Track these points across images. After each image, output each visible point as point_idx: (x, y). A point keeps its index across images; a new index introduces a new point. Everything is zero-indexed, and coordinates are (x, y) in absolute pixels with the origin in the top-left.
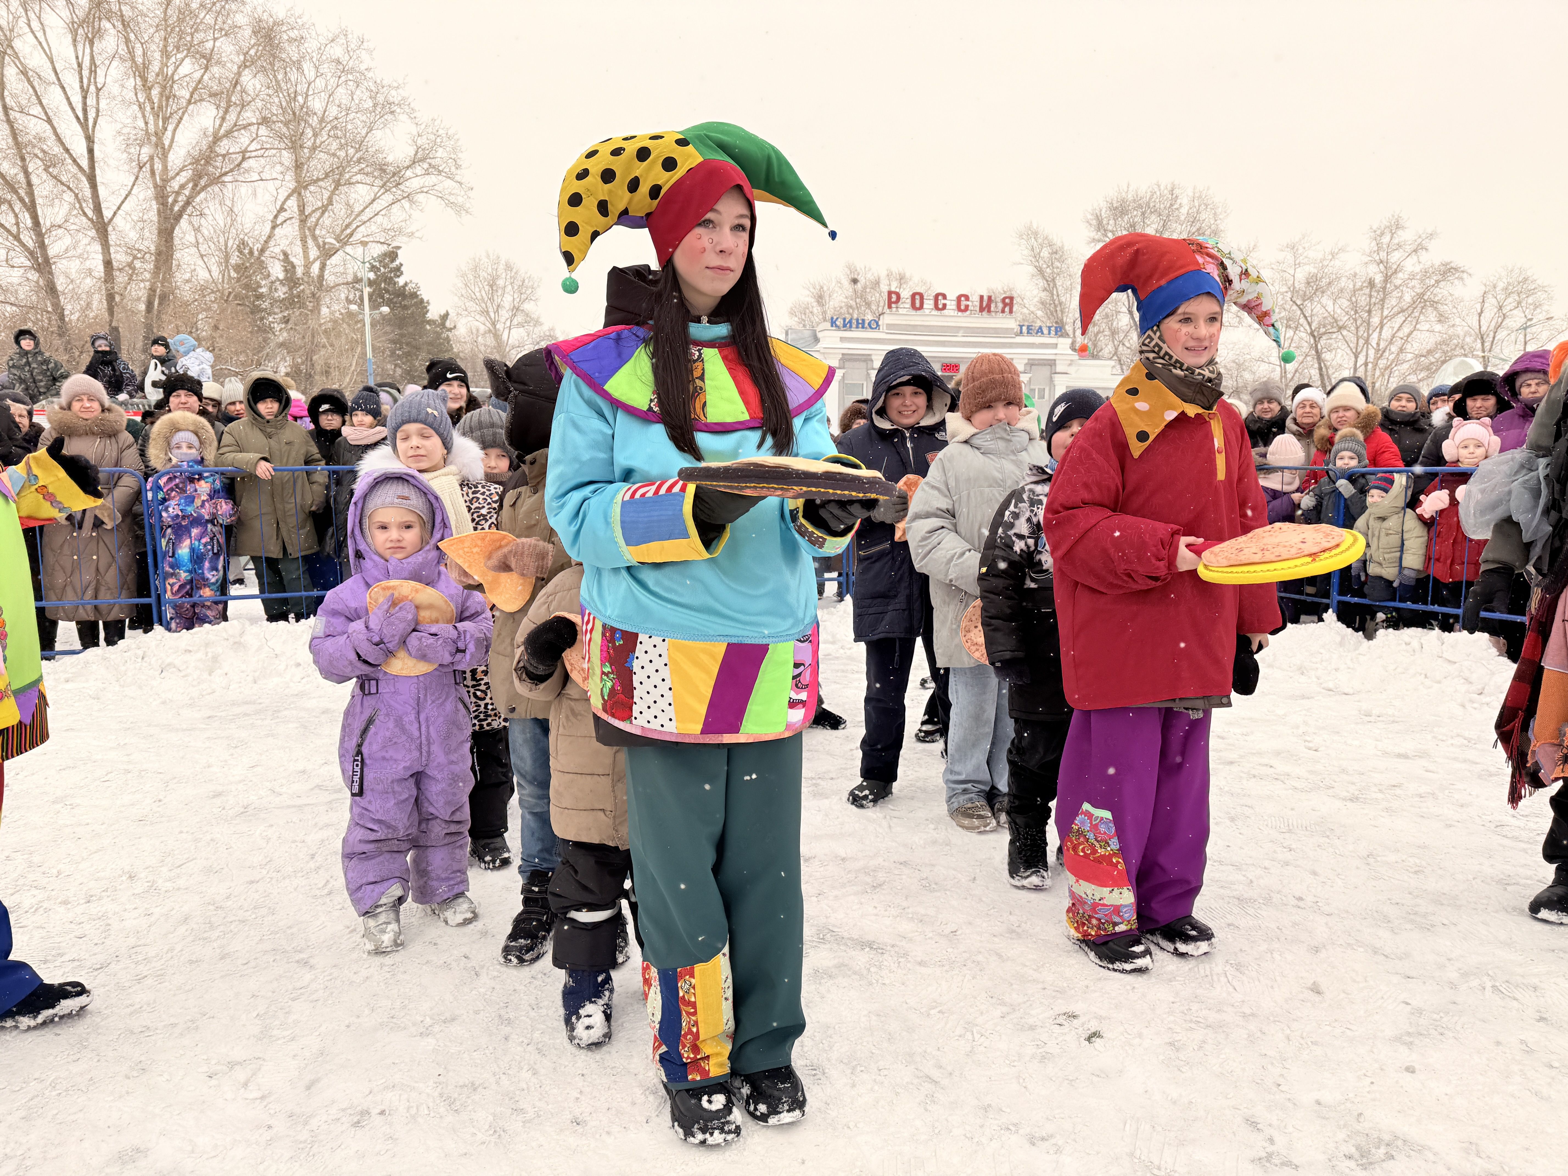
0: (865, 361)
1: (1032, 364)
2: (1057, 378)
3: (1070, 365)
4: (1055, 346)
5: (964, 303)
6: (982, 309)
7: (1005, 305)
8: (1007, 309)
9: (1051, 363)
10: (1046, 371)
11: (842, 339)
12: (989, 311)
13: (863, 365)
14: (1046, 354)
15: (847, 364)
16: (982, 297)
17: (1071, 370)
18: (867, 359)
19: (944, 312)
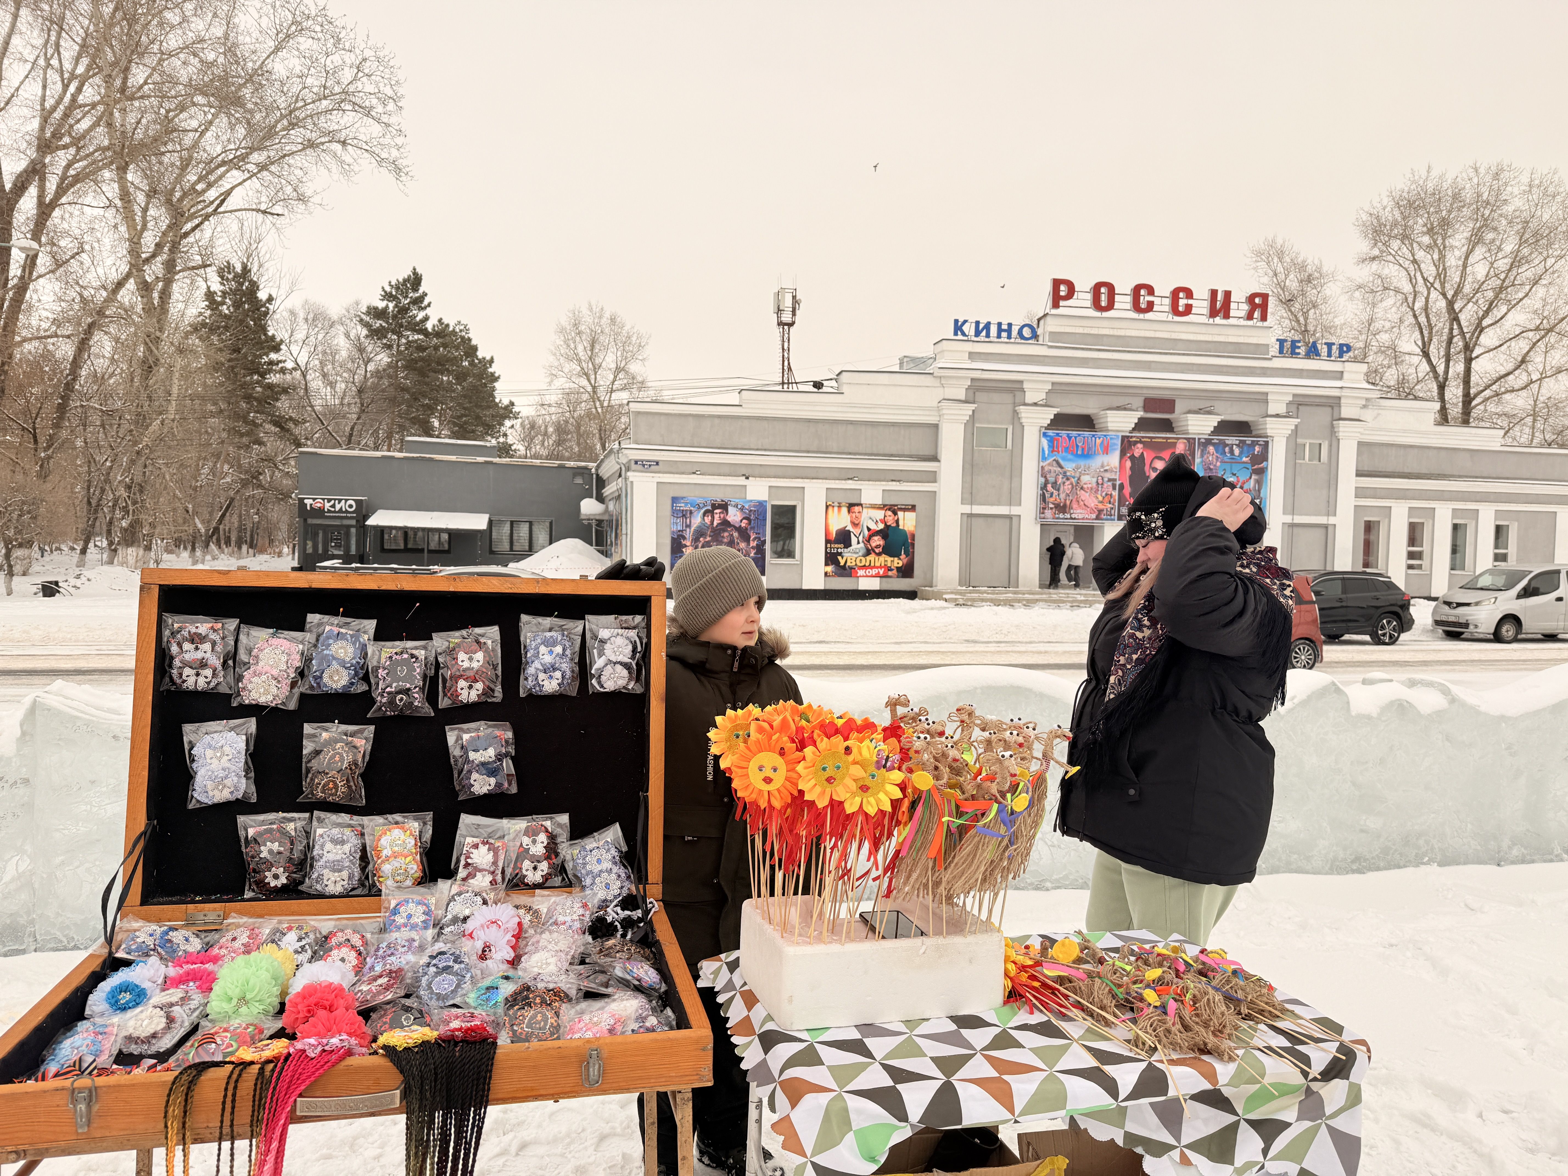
0: (1011, 391)
1: (1301, 404)
2: (1343, 428)
3: (1365, 407)
4: (1340, 375)
9: (1334, 403)
10: (1323, 415)
11: (972, 356)
13: (1008, 398)
14: (1326, 387)
15: (980, 396)
17: (1367, 415)
18: (1015, 389)
19: (1149, 316)
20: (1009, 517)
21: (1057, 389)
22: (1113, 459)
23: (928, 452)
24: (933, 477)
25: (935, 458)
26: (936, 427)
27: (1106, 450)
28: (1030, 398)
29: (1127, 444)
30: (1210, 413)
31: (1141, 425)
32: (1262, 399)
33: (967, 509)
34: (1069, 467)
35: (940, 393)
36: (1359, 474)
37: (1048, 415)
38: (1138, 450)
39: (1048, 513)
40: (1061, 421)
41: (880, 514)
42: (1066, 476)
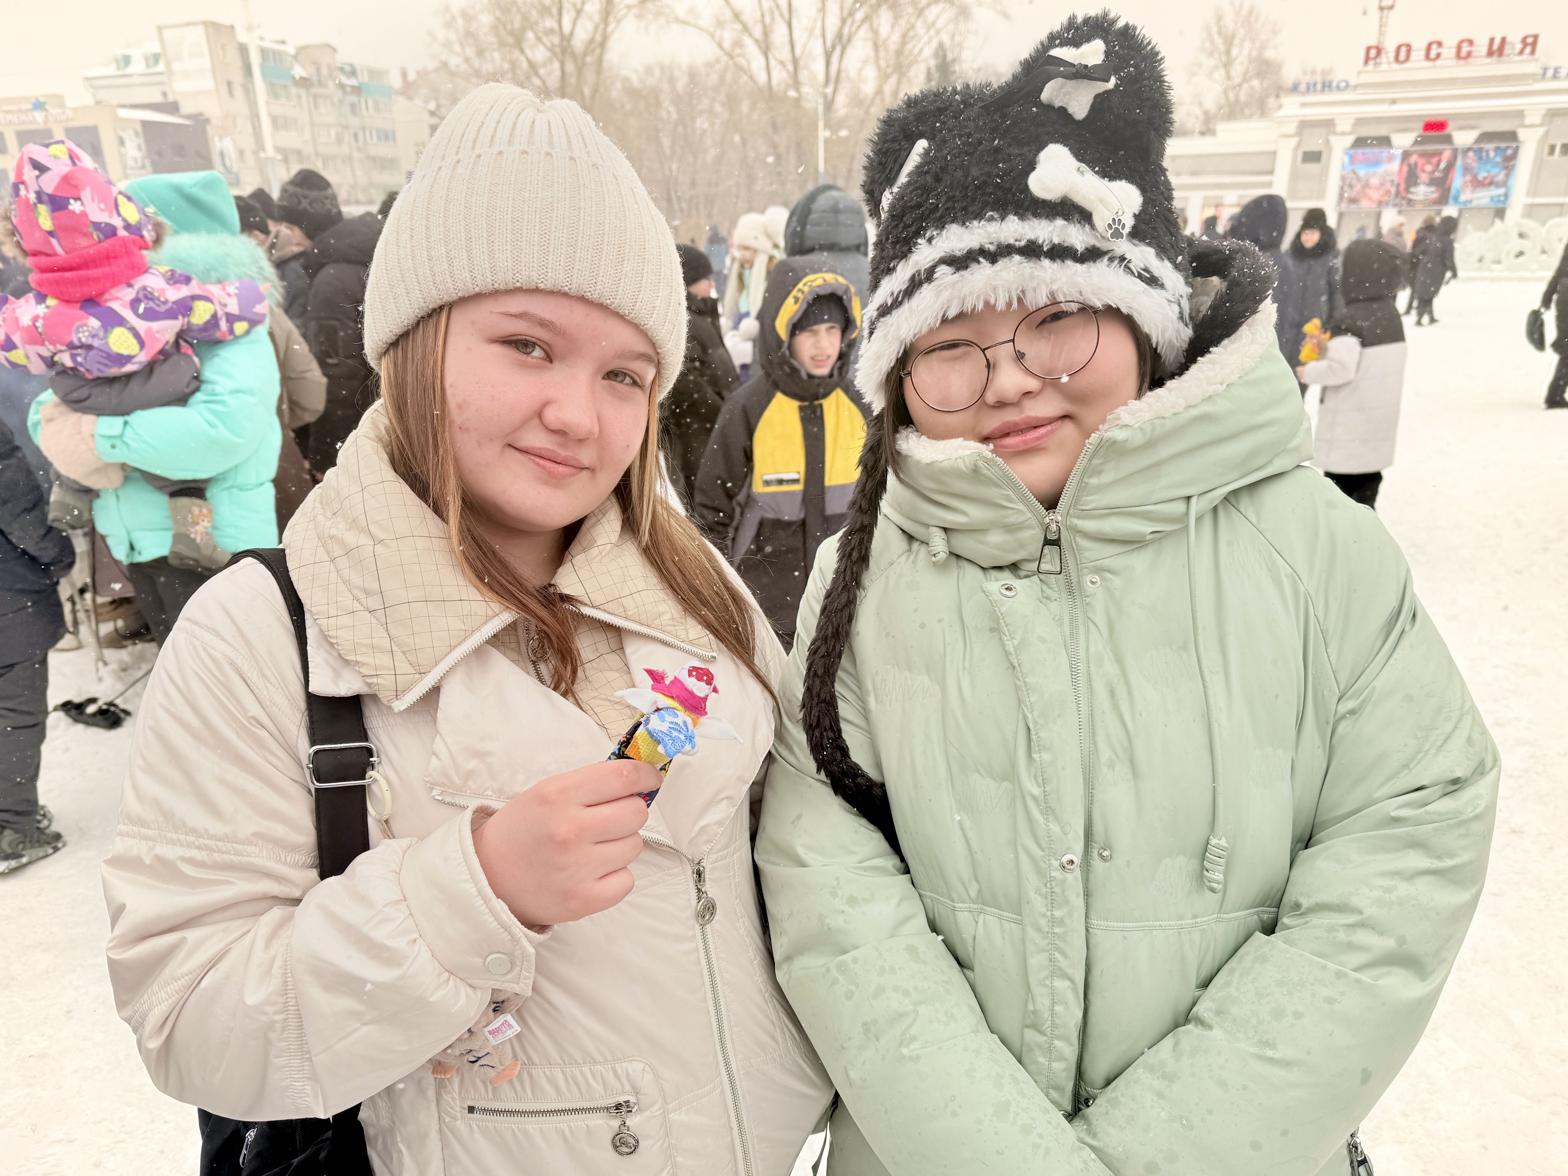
1: (1552, 115)
5: (1465, 49)
6: (1490, 54)
7: (1525, 45)
8: (1528, 50)
11: (1303, 105)
12: (1501, 55)
13: (1324, 130)
15: (1306, 131)
16: (1492, 41)
18: (1328, 124)
19: (1438, 62)
21: (1360, 122)
23: (1268, 168)
25: (1272, 173)
26: (1274, 153)
27: (1390, 159)
28: (1339, 129)
29: (1406, 155)
30: (1473, 128)
31: (1419, 141)
32: (1520, 114)
34: (1362, 172)
35: (1277, 131)
37: (1350, 140)
39: (1344, 205)
40: (1360, 142)
42: (1359, 179)
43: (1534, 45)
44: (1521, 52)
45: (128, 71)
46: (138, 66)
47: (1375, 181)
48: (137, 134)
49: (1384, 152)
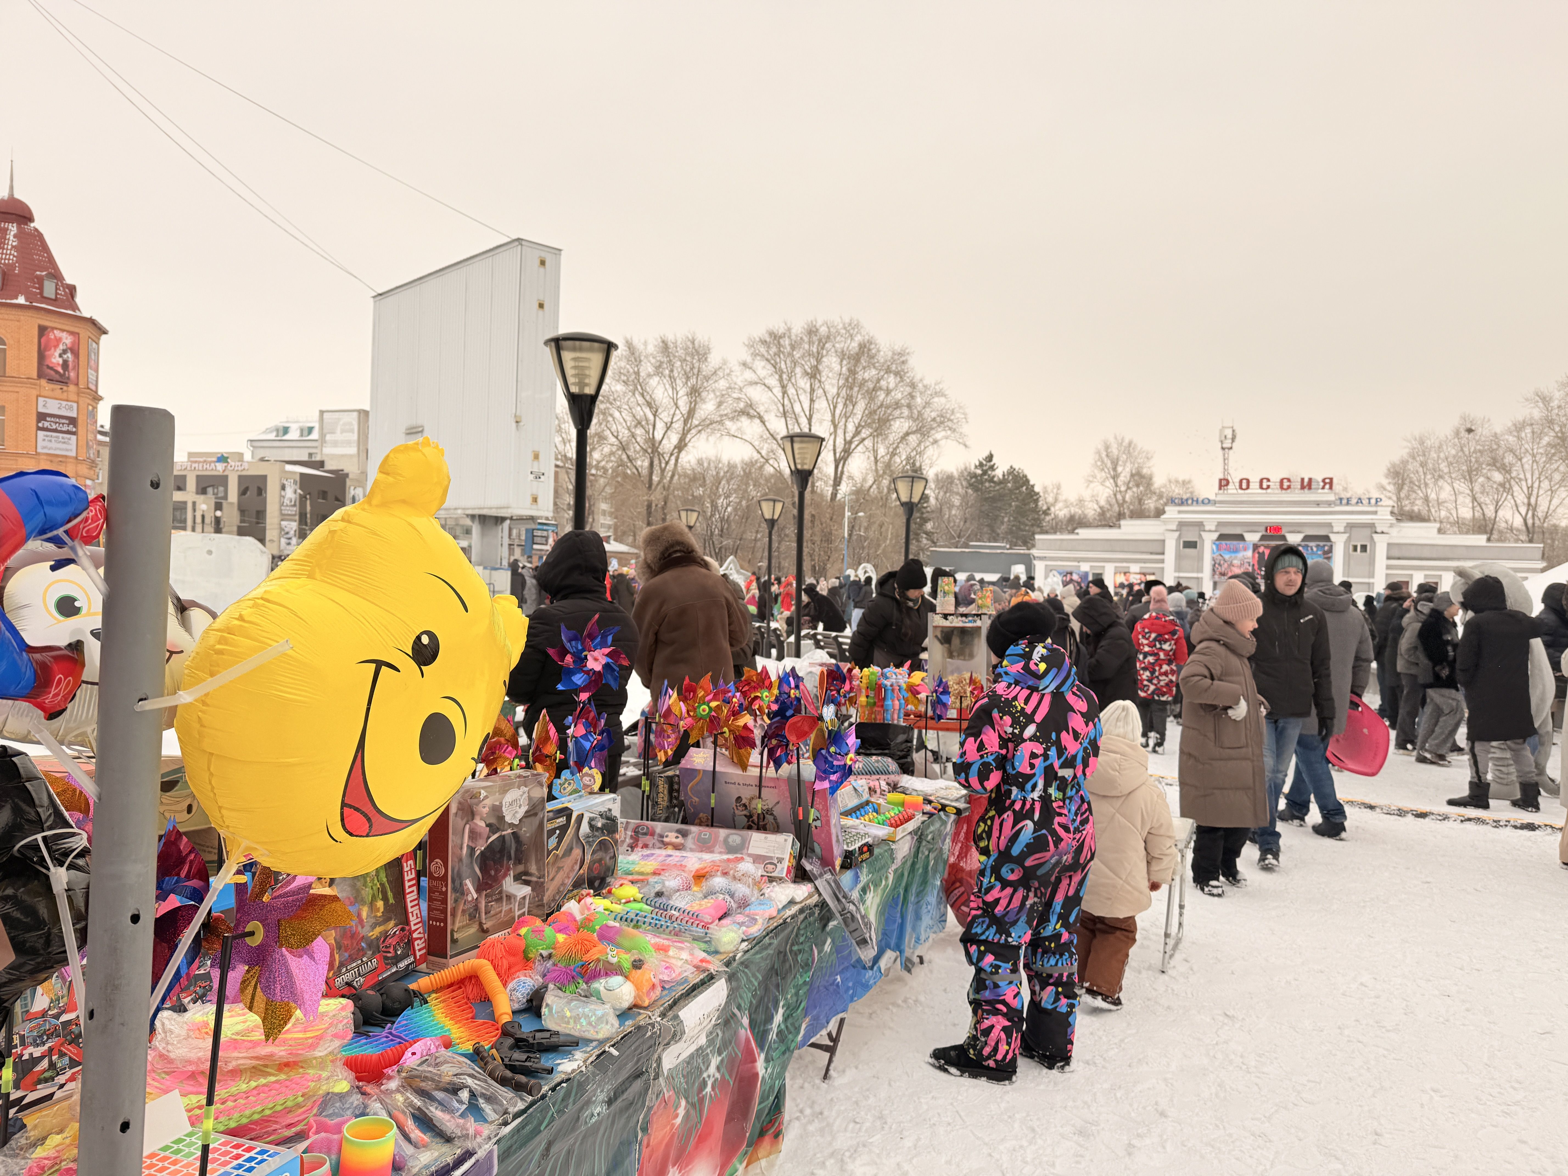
1: (1351, 527)
2: (1378, 537)
3: (1390, 527)
4: (1375, 513)
5: (1286, 484)
6: (1303, 487)
7: (1325, 484)
8: (1327, 486)
9: (1372, 526)
10: (1367, 532)
11: (1180, 512)
12: (1310, 488)
13: (1197, 528)
15: (1184, 528)
16: (1303, 480)
17: (1391, 531)
18: (1200, 525)
19: (1269, 491)
20: (1198, 578)
21: (1221, 524)
22: (1249, 553)
23: (1160, 550)
24: (1162, 561)
25: (1163, 554)
26: (1164, 541)
27: (1245, 549)
28: (1207, 528)
29: (1256, 547)
30: (1299, 532)
31: (1263, 538)
32: (1330, 525)
33: (1177, 574)
34: (1227, 557)
35: (1165, 527)
36: (1388, 558)
37: (1215, 535)
38: (1261, 549)
39: (1216, 577)
40: (1222, 537)
41: (1138, 576)
42: (1225, 560)
43: (1331, 483)
44: (1323, 488)
45: (286, 437)
46: (294, 435)
47: (1235, 562)
48: (295, 482)
49: (1241, 544)
